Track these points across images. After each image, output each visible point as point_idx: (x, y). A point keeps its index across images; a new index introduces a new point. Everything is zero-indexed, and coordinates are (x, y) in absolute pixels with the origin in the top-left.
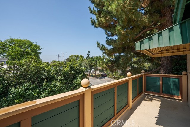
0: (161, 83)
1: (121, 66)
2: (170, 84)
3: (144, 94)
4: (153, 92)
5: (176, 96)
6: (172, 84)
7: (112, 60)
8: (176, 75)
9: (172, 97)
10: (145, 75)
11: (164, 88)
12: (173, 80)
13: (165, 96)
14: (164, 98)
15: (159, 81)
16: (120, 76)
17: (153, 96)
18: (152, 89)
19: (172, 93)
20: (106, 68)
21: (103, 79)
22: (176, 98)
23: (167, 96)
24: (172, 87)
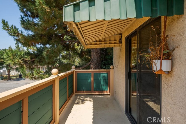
0: (92, 79)
1: (45, 62)
2: (101, 80)
3: (75, 95)
4: (85, 91)
5: (105, 92)
6: (102, 79)
7: (33, 53)
8: (106, 70)
9: (102, 94)
10: (75, 71)
11: (95, 85)
12: (103, 75)
13: (96, 94)
14: (95, 96)
15: (90, 78)
16: (44, 75)
17: (84, 96)
18: (84, 88)
19: (102, 89)
20: (20, 64)
21: (22, 81)
22: (106, 93)
23: (98, 94)
24: (102, 83)
